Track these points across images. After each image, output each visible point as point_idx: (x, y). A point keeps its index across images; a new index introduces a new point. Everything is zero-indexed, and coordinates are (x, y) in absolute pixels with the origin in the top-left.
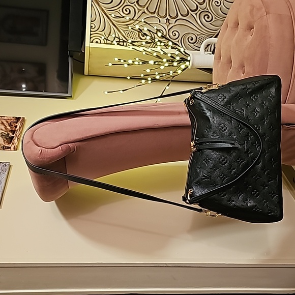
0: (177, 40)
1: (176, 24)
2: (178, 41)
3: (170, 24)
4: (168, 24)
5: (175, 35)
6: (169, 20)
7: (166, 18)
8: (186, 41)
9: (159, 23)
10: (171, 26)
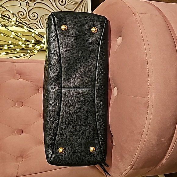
0: (37, 20)
1: (35, 7)
2: (37, 22)
3: (29, 6)
4: (28, 6)
5: (35, 16)
6: (29, 3)
7: (26, 1)
8: (44, 22)
9: (20, 6)
10: (30, 8)
